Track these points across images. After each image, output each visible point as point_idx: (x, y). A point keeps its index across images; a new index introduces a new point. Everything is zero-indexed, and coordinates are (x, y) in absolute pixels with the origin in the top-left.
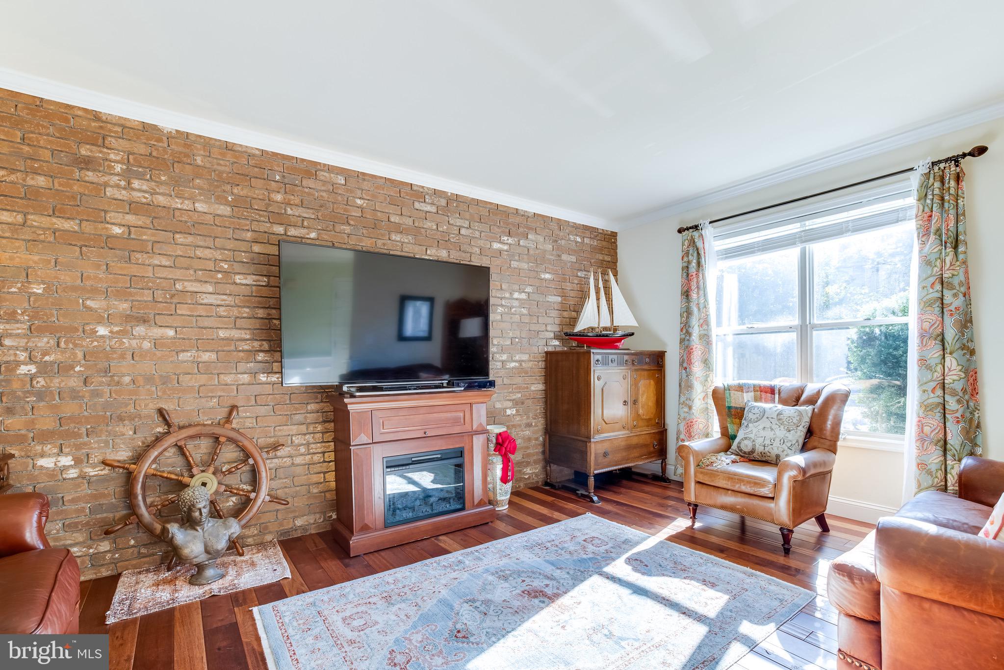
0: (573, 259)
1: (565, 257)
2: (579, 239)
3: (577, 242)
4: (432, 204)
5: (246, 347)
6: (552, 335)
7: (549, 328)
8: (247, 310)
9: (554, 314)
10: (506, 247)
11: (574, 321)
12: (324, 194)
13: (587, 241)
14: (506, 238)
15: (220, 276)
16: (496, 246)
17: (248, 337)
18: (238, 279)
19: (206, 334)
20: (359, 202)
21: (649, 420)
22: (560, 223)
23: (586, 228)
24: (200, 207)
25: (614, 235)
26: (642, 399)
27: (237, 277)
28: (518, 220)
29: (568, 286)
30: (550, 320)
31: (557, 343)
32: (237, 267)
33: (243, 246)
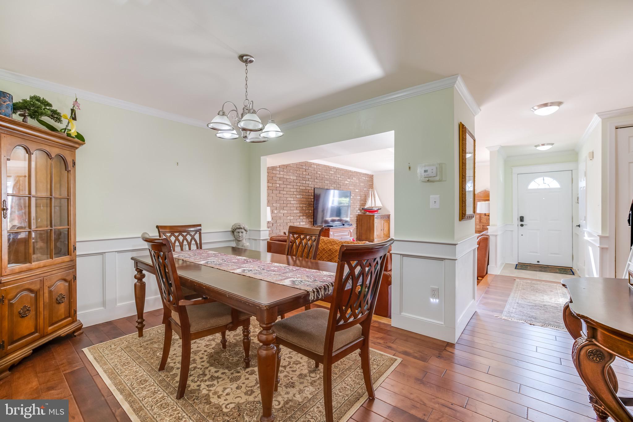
0: (363, 184)
1: (361, 184)
2: (364, 178)
3: (364, 179)
4: (333, 171)
5: (299, 215)
6: (358, 209)
7: (357, 207)
8: (299, 205)
9: (358, 202)
10: (348, 182)
11: (364, 204)
12: (313, 171)
13: (366, 178)
14: (348, 180)
15: (294, 196)
16: (346, 182)
17: (299, 212)
18: (298, 196)
19: (292, 212)
20: (319, 172)
21: (386, 235)
22: (360, 174)
23: (366, 174)
24: (291, 177)
25: (373, 176)
26: (385, 229)
27: (297, 196)
28: (351, 173)
29: (362, 193)
30: (357, 204)
31: (359, 211)
32: (297, 193)
33: (298, 187)
